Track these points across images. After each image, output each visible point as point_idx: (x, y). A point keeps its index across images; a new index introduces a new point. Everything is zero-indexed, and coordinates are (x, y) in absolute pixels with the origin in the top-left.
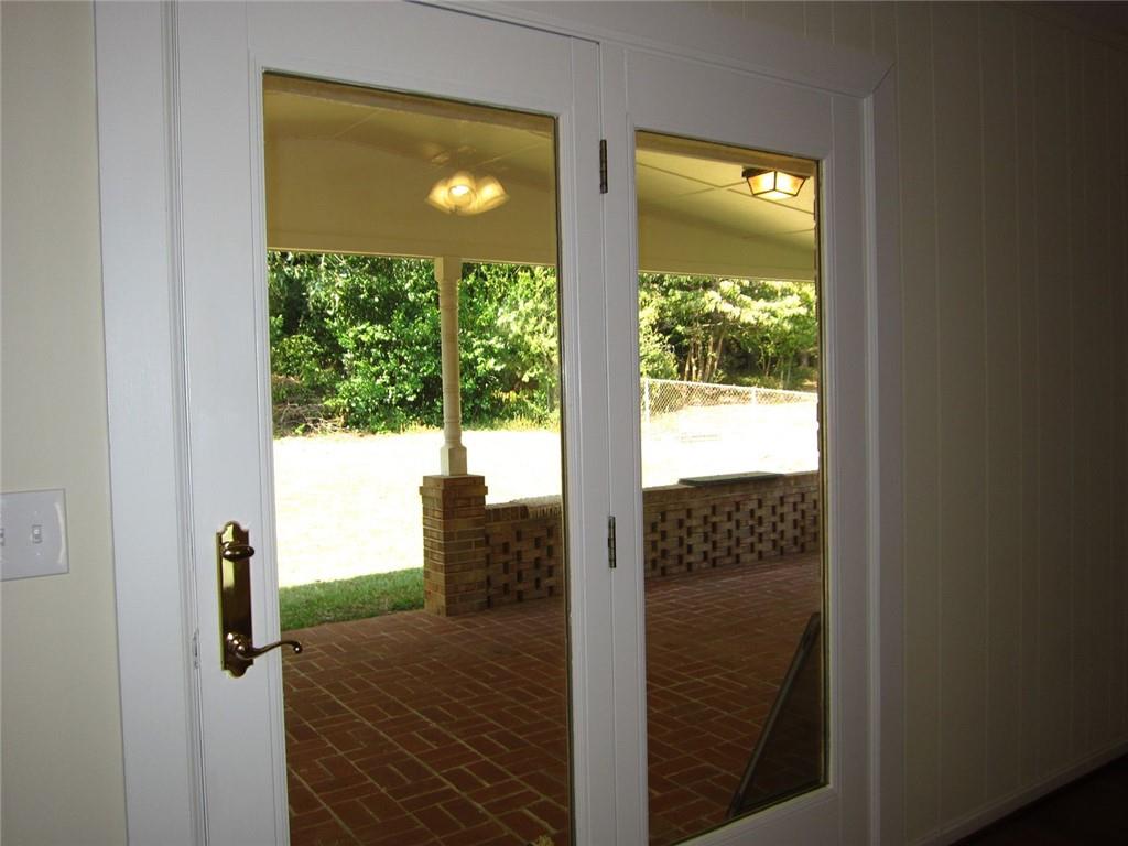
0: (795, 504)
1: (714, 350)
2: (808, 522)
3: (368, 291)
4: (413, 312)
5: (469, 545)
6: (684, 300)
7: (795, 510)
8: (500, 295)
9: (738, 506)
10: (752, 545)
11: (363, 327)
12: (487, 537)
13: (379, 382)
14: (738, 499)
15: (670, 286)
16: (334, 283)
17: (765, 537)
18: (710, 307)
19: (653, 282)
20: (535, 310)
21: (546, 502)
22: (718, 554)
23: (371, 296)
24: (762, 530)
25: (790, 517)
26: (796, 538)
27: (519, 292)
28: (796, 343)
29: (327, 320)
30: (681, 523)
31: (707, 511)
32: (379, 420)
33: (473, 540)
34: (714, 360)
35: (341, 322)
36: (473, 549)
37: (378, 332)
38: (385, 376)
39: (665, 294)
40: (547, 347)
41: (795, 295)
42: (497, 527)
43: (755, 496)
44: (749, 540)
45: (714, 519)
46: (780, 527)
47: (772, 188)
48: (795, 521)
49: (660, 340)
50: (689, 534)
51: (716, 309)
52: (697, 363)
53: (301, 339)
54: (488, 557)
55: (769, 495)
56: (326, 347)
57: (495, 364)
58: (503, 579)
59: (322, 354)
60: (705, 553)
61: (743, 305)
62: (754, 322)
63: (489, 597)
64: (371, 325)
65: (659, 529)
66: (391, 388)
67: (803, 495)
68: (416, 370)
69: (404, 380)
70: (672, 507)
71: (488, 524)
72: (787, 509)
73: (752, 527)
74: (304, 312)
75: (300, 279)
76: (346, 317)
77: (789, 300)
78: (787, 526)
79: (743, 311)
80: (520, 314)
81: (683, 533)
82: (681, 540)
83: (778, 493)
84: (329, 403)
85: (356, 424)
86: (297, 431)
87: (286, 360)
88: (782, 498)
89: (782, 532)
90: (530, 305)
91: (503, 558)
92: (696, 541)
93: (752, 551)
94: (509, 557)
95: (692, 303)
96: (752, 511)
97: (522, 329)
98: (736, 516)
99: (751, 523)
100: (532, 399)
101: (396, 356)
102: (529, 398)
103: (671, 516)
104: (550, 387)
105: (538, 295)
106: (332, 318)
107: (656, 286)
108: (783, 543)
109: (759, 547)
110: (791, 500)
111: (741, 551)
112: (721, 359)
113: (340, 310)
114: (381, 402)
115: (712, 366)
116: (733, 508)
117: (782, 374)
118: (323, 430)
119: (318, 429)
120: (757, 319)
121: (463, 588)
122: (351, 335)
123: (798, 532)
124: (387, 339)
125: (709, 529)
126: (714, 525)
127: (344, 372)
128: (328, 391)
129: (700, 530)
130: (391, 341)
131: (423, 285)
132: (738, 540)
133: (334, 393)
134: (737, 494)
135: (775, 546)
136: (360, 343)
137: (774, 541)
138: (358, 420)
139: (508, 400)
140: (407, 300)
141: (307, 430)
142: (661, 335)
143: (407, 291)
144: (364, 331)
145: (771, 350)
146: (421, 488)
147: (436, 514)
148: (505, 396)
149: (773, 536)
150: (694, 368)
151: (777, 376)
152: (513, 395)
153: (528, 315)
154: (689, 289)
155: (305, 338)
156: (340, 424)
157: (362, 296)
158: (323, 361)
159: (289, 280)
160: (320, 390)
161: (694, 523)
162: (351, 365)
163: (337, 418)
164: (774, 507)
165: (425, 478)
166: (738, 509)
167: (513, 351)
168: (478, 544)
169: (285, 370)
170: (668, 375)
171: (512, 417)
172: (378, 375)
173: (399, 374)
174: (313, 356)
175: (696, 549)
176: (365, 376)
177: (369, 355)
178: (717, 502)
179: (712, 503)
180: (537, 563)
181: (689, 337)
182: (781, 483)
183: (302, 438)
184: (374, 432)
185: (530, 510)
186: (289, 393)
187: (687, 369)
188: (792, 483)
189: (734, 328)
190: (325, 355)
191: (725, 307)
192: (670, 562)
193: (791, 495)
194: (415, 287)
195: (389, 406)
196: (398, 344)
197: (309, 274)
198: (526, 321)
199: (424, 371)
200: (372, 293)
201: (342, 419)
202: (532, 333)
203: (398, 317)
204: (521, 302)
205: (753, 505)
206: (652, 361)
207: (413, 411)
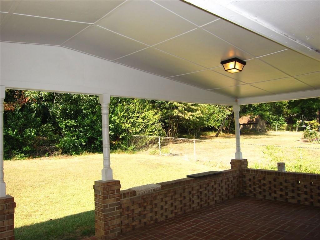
0: (226, 182)
1: (176, 127)
2: (230, 188)
3: (70, 110)
4: (84, 116)
5: (113, 209)
6: (167, 112)
7: (226, 184)
8: (112, 111)
9: (208, 184)
10: (213, 198)
11: (68, 121)
12: (121, 205)
13: (73, 138)
14: (208, 182)
15: (163, 108)
16: (58, 108)
17: (217, 195)
18: (175, 114)
19: (158, 107)
20: (124, 116)
21: (143, 189)
22: (202, 203)
23: (71, 111)
24: (216, 192)
25: (224, 187)
26: (226, 194)
27: (118, 110)
28: (199, 125)
29: (56, 119)
30: (190, 193)
31: (198, 187)
32: (74, 151)
33: (115, 207)
34: (175, 130)
35: (61, 120)
36: (116, 211)
37: (73, 123)
38: (75, 137)
39: (161, 111)
40: (127, 127)
41: (199, 111)
42: (124, 200)
43: (213, 181)
44: (212, 197)
45: (201, 190)
46: (222, 191)
47: (234, 67)
48: (226, 188)
49: (162, 124)
50: (193, 196)
51: (177, 115)
52: (171, 131)
53: (48, 125)
54: (121, 213)
55: (218, 180)
56: (56, 128)
57: (111, 132)
58: (126, 221)
59: (55, 130)
60: (198, 203)
61: (185, 114)
62: (188, 119)
63: (122, 230)
64: (71, 120)
65: (183, 196)
66: (77, 141)
67: (228, 179)
68: (86, 135)
69: (82, 138)
70: (187, 187)
71: (121, 200)
72: (223, 184)
73: (213, 192)
74: (49, 117)
75: (47, 106)
76: (63, 118)
77: (198, 112)
78: (223, 191)
79: (185, 115)
80: (119, 117)
81: (191, 196)
82: (190, 199)
83: (220, 179)
84: (57, 146)
85: (66, 152)
86: (46, 155)
87: (42, 132)
88: (222, 181)
89: (222, 192)
90: (122, 114)
91: (127, 213)
92: (195, 199)
93: (213, 201)
94: (129, 212)
95: (170, 113)
96: (213, 186)
97: (120, 121)
98: (208, 188)
99: (212, 190)
100: (122, 143)
101: (79, 131)
102: (121, 143)
103: (186, 190)
104: (128, 139)
105: (124, 111)
106: (58, 118)
107: (158, 108)
108: (223, 197)
109: (215, 199)
110: (224, 181)
111: (209, 201)
112: (178, 130)
113: (61, 116)
114: (74, 145)
115: (175, 132)
116: (207, 185)
117: (195, 134)
118: (55, 155)
119: (53, 155)
120: (189, 118)
121: (111, 227)
122: (64, 124)
123: (227, 192)
124: (76, 124)
125: (199, 194)
126: (201, 193)
127: (61, 136)
128: (56, 142)
129: (196, 194)
130: (77, 125)
131: (88, 108)
132: (209, 197)
133: (59, 142)
134: (208, 180)
135: (220, 198)
136: (67, 126)
137: (220, 196)
138: (67, 151)
139: (115, 144)
140: (83, 112)
141: (49, 155)
142: (162, 123)
143: (82, 110)
144: (68, 122)
145: (192, 127)
146: (93, 186)
147: (101, 197)
148: (114, 142)
149: (220, 194)
150: (170, 133)
151: (193, 134)
152: (116, 142)
153: (121, 117)
154: (169, 109)
155: (49, 125)
156: (60, 153)
157: (68, 111)
158: (55, 132)
159: (43, 107)
160: (54, 142)
161: (194, 192)
162: (64, 133)
163: (60, 151)
164: (219, 184)
165: (95, 182)
166: (208, 185)
167: (116, 129)
168: (118, 208)
169: (42, 135)
170: (163, 135)
171: (116, 149)
172: (73, 136)
173: (80, 136)
174: (51, 131)
175: (195, 201)
176: (69, 137)
177: (70, 130)
178: (201, 184)
179: (200, 184)
180: (140, 214)
181: (168, 123)
182: (221, 175)
183: (48, 158)
184: (71, 155)
185: (137, 193)
186: (43, 143)
187: (168, 133)
188: (225, 175)
189: (182, 121)
190: (56, 130)
191: (180, 114)
192: (187, 208)
193: (224, 179)
194: (85, 108)
195: (77, 146)
196: (80, 126)
197: (50, 105)
198: (121, 119)
199: (88, 135)
200: (71, 110)
201: (61, 151)
202: (123, 123)
203: (79, 118)
204: (119, 113)
205: (213, 184)
206: (159, 131)
207: (84, 147)
